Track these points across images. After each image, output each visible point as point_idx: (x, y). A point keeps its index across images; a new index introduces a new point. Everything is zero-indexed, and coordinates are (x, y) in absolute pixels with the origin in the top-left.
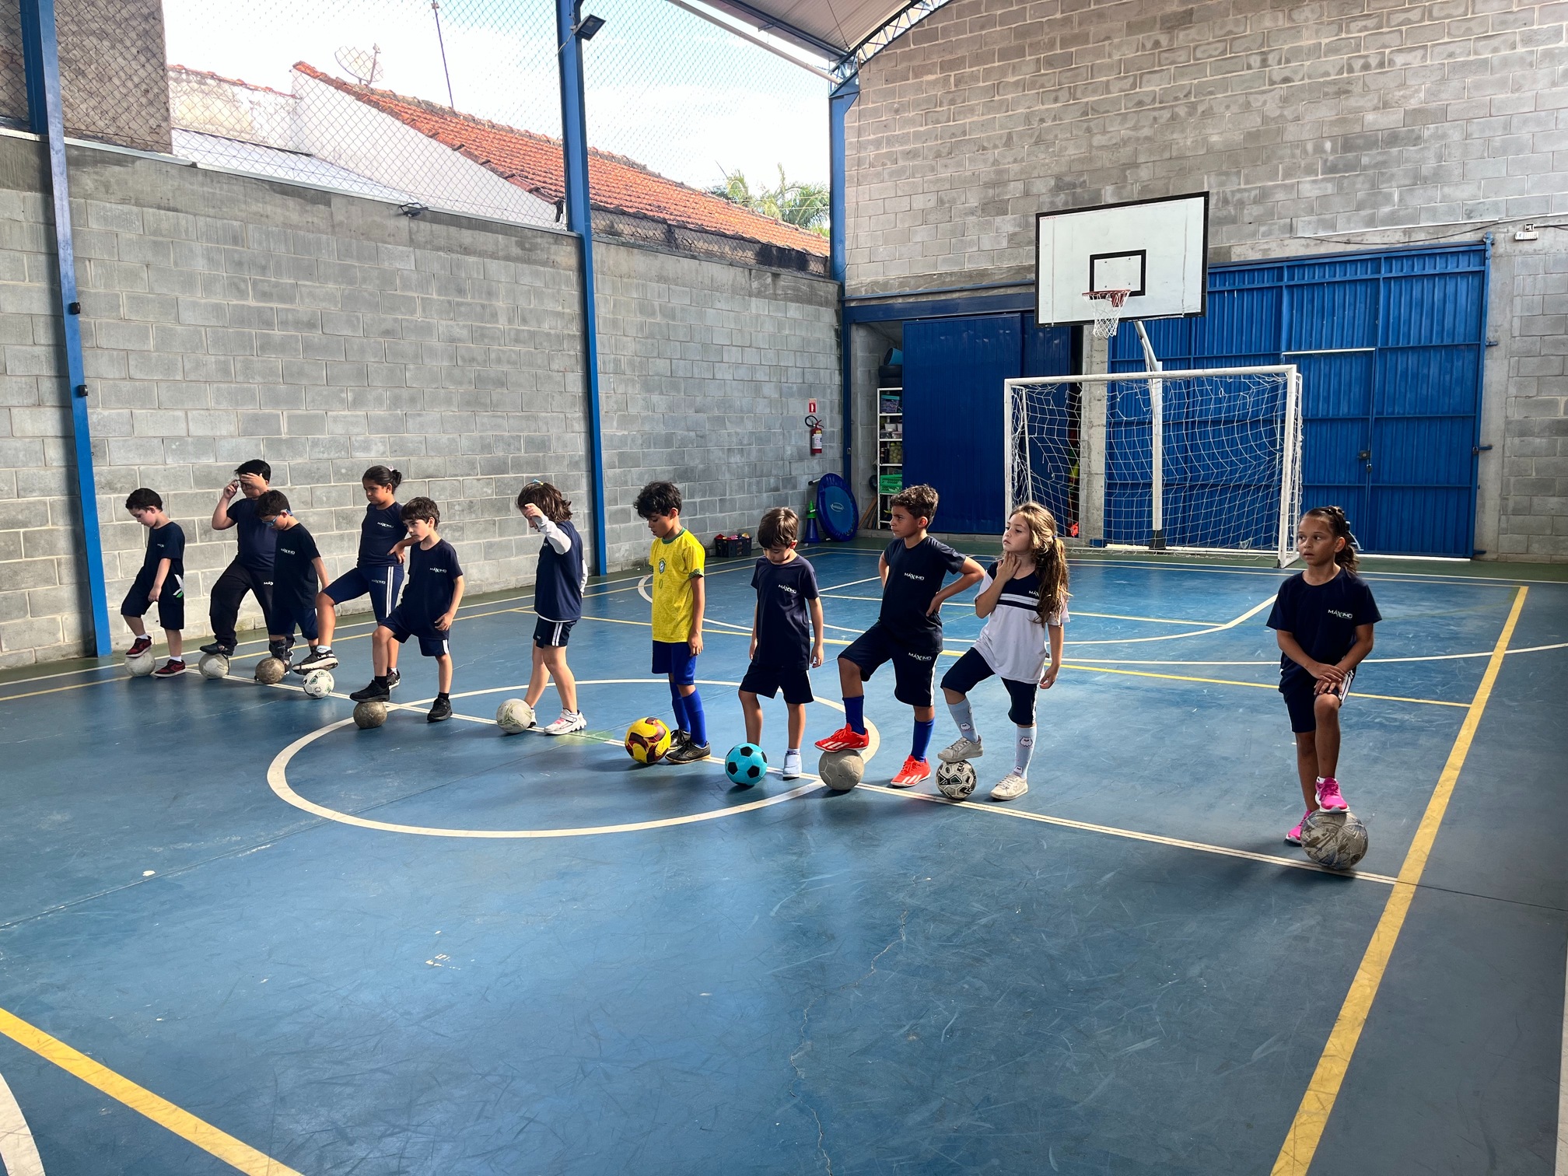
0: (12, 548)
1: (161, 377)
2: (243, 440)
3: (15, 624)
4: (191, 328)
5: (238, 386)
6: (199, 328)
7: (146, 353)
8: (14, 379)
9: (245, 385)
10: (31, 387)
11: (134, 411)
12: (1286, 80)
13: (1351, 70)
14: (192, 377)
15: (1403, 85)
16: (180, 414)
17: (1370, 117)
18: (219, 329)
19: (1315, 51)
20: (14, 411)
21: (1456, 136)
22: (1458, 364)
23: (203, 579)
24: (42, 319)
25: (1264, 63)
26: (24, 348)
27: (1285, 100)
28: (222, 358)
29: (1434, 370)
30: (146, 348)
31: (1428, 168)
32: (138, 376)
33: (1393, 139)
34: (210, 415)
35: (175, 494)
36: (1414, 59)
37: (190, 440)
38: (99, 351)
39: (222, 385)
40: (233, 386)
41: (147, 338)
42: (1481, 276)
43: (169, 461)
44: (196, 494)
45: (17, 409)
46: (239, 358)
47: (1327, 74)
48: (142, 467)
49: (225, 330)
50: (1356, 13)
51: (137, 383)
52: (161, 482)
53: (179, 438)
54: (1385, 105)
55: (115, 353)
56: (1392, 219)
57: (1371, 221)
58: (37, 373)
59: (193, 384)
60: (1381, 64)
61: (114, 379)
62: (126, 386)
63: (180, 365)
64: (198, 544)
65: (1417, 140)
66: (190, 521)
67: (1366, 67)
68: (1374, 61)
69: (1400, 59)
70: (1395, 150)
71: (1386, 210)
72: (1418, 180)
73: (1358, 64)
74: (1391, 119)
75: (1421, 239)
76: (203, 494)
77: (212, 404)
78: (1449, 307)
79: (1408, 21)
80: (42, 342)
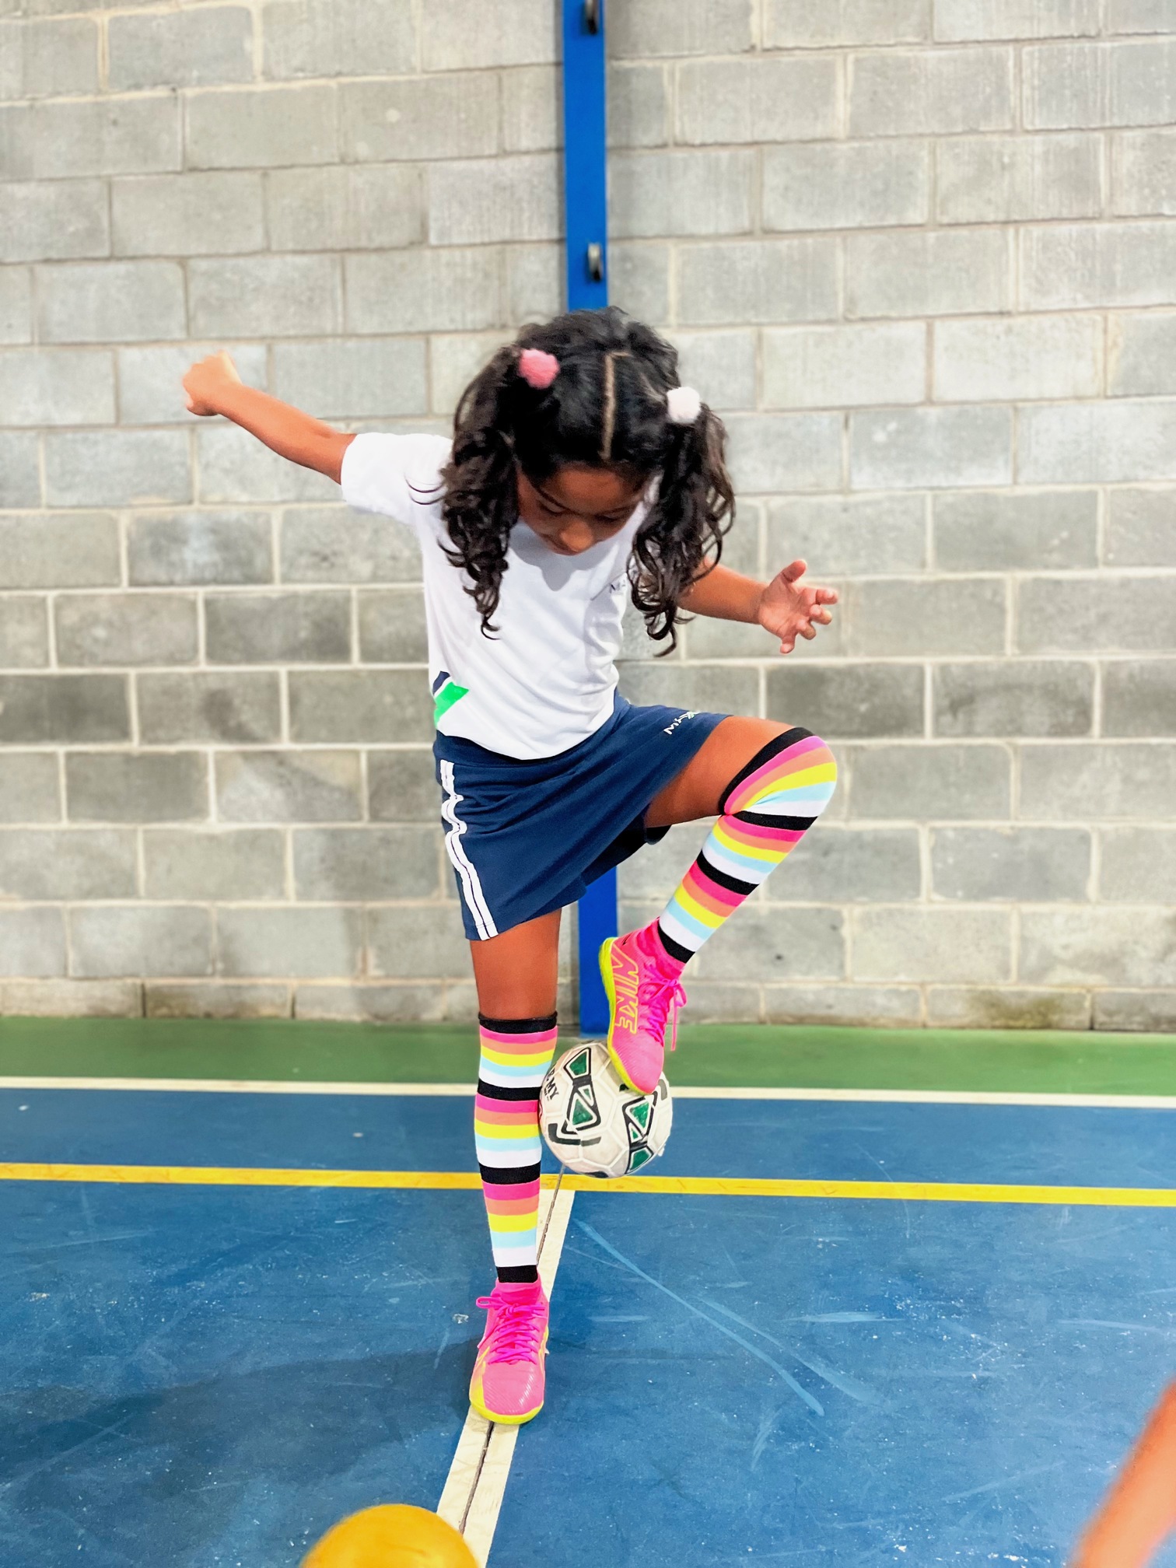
0: (410, 712)
1: (858, 219)
2: (1119, 409)
3: (405, 910)
4: (972, 52)
5: (1119, 227)
6: (995, 50)
7: (818, 147)
8: (445, 254)
9: (1145, 225)
10: (487, 275)
11: (768, 331)
14: (962, 211)
16: (913, 331)
18: (1068, 45)
20: (440, 343)
23: (933, 851)
24: (528, 77)
26: (475, 165)
28: (1071, 140)
30: (819, 131)
32: (789, 221)
34: (1009, 331)
35: (871, 585)
37: (933, 414)
38: (680, 155)
39: (1063, 230)
40: (1101, 228)
41: (826, 96)
43: (862, 479)
44: (937, 585)
45: (447, 339)
46: (1128, 134)
48: (777, 502)
49: (1087, 45)
51: (783, 245)
52: (828, 546)
53: (901, 409)
55: (724, 154)
58: (507, 234)
59: (964, 232)
61: (718, 237)
62: (750, 255)
63: (922, 176)
64: (928, 740)
66: (907, 669)
76: (960, 585)
77: (1016, 292)
80: (525, 143)
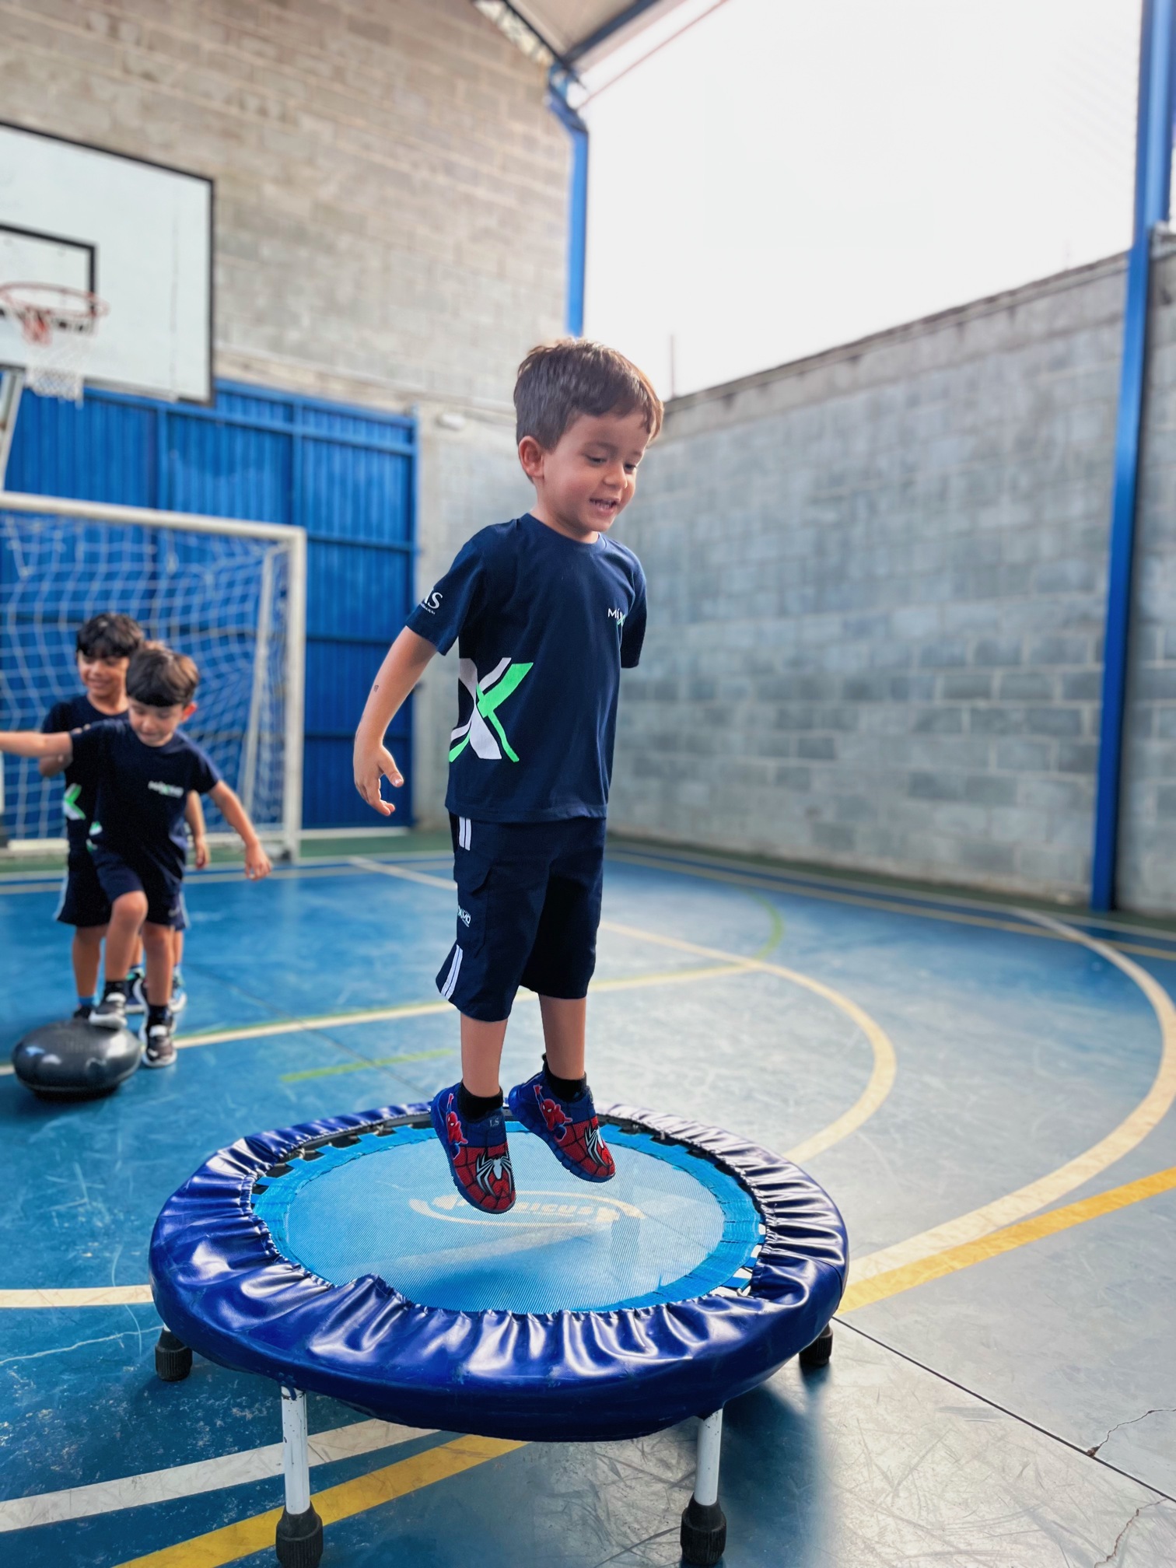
12: (148, 76)
13: (242, 106)
15: (310, 162)
17: (270, 190)
19: (190, 51)
21: (375, 263)
22: (387, 572)
25: (113, 31)
27: (147, 109)
29: (361, 577)
31: (345, 292)
33: (298, 235)
36: (325, 131)
42: (409, 462)
47: (207, 95)
50: (249, 25)
54: (286, 181)
56: (301, 351)
57: (276, 345)
60: (284, 118)
65: (330, 249)
67: (263, 112)
68: (274, 109)
69: (308, 123)
70: (303, 253)
71: (293, 336)
72: (331, 307)
73: (253, 103)
74: (295, 205)
75: (337, 393)
78: (375, 494)
79: (313, 72)
